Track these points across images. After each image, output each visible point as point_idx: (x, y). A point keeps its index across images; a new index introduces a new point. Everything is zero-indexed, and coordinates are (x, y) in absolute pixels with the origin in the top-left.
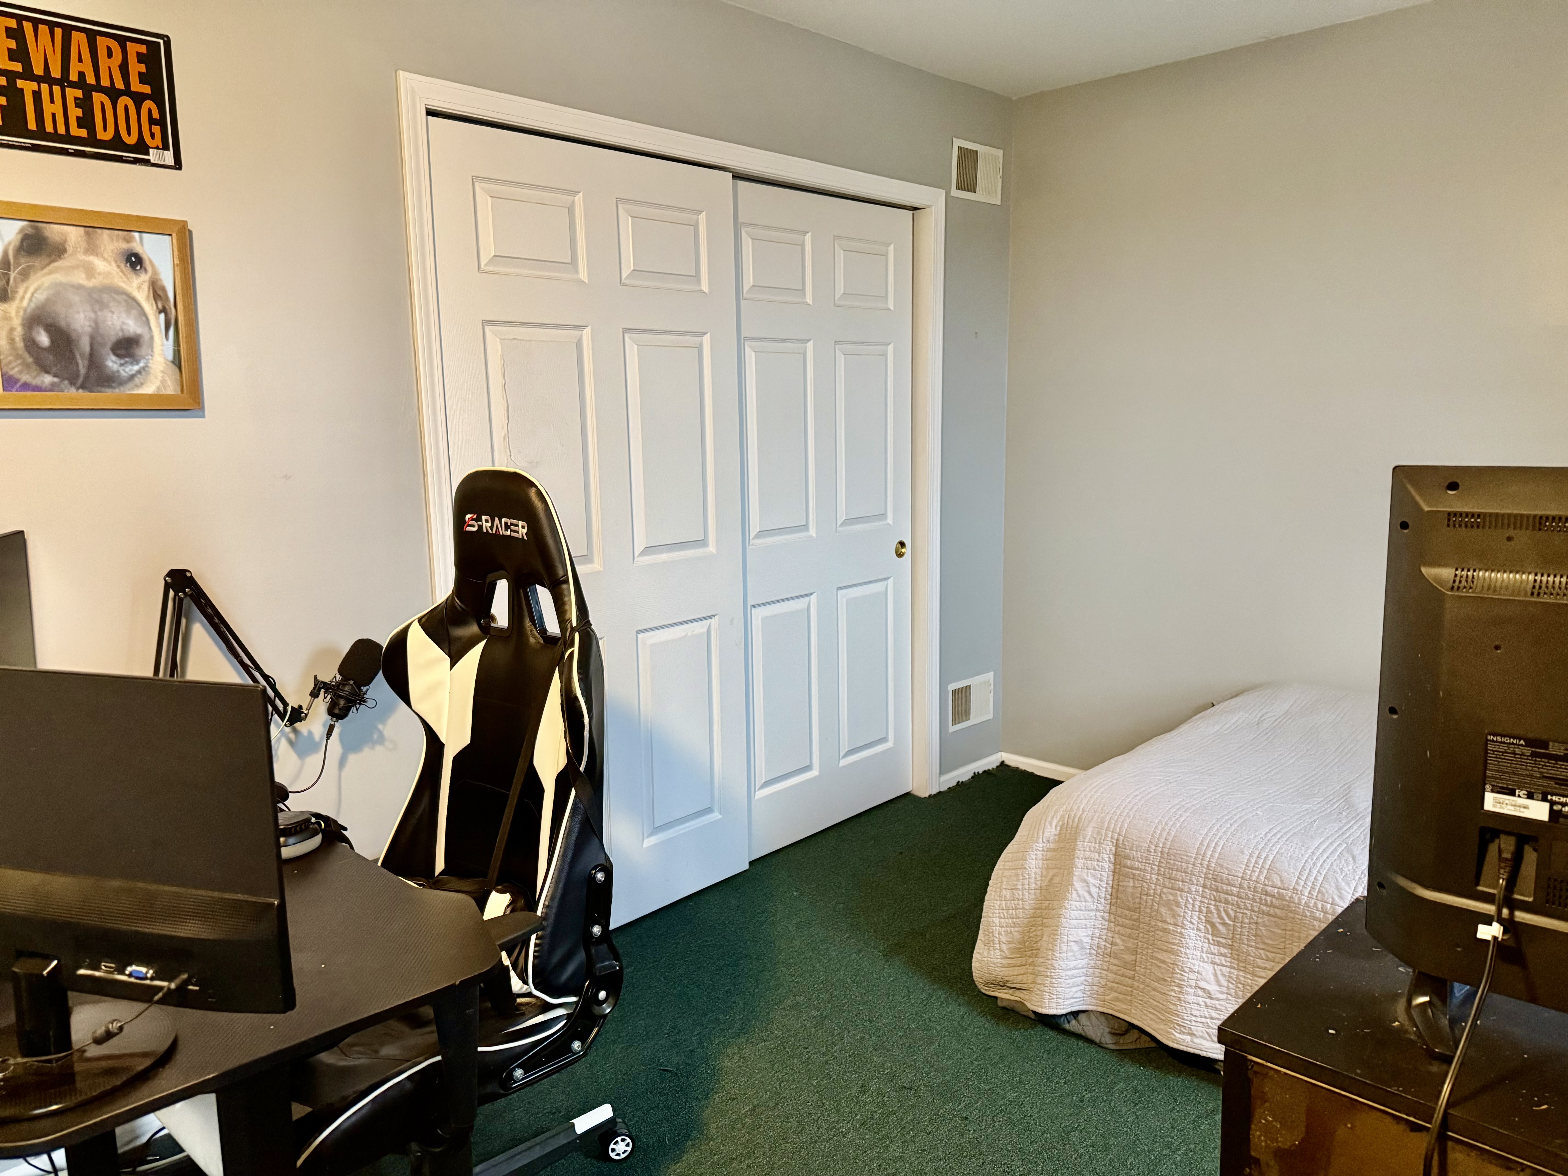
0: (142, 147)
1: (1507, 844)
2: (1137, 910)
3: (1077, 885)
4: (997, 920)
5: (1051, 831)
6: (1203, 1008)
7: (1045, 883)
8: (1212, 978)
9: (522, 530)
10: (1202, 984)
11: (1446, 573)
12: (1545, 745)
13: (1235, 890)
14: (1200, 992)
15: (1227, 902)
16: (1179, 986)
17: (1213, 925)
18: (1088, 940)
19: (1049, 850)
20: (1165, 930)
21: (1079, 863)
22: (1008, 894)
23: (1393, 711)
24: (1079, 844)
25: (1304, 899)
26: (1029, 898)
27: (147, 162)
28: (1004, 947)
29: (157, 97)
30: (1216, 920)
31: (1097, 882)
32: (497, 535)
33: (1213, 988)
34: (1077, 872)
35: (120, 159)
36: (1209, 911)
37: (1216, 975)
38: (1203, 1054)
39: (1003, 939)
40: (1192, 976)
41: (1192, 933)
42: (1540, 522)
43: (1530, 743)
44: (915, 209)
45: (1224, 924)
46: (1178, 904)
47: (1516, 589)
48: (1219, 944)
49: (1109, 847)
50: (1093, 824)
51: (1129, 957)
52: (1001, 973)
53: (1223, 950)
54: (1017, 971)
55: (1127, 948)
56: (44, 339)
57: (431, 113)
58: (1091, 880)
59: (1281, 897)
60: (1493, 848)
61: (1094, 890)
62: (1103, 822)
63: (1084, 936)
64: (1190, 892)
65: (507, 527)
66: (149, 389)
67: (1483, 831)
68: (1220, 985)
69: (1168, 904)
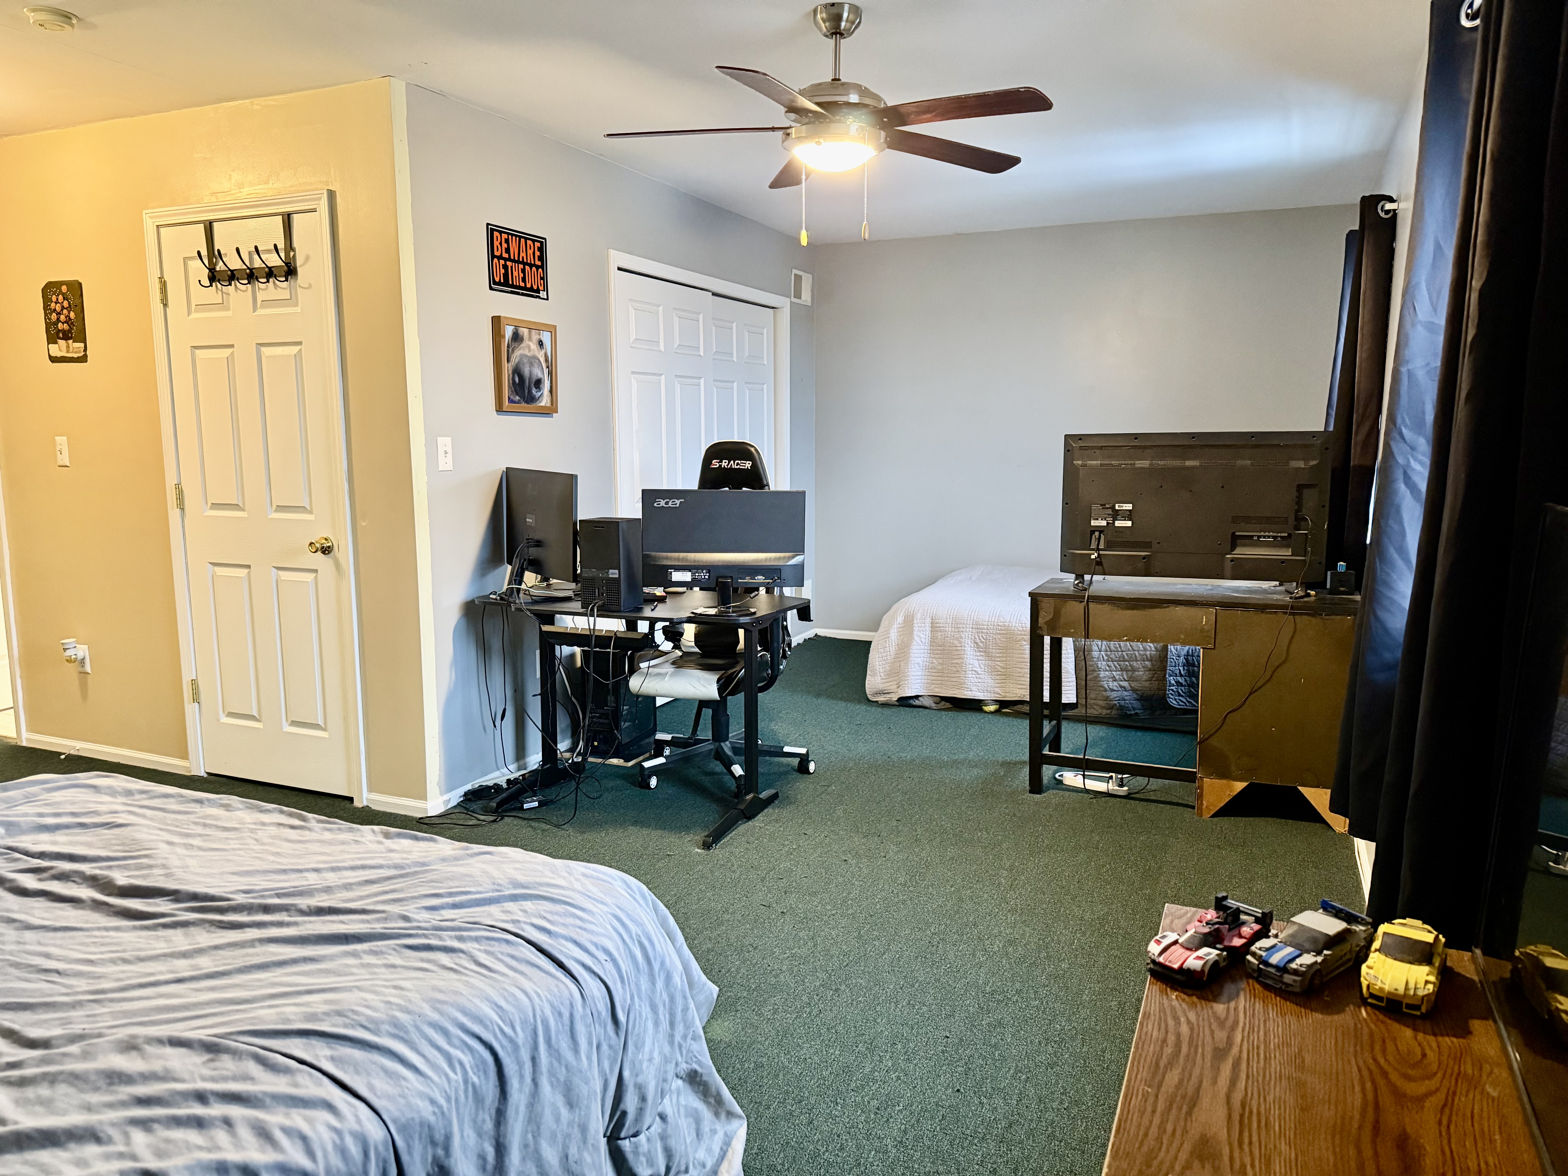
0: (538, 291)
1: (1097, 534)
2: (943, 645)
3: (916, 638)
4: (877, 663)
5: (900, 619)
6: (975, 679)
7: (900, 642)
8: (978, 666)
9: (748, 465)
10: (974, 669)
11: (1080, 462)
12: (1105, 505)
13: (985, 627)
14: (974, 672)
15: (982, 633)
16: (965, 671)
17: (977, 643)
18: (921, 662)
19: (900, 628)
20: (957, 650)
21: (916, 629)
22: (882, 650)
23: (1067, 504)
24: (915, 621)
25: (1014, 625)
26: (892, 650)
27: (539, 297)
28: (882, 674)
29: (542, 267)
30: (978, 641)
31: (924, 636)
32: (731, 468)
33: (979, 670)
34: (915, 633)
35: (523, 294)
36: (975, 638)
37: (979, 665)
38: (977, 698)
39: (881, 671)
40: (971, 666)
41: (969, 649)
42: (1101, 448)
43: (1101, 505)
44: (773, 308)
45: (982, 642)
46: (961, 638)
47: (1096, 465)
48: (980, 651)
49: (928, 620)
50: (920, 612)
51: (940, 667)
52: (881, 687)
53: (982, 654)
54: (888, 684)
55: (939, 663)
56: (517, 380)
57: (619, 269)
58: (922, 635)
59: (1005, 626)
60: (1094, 536)
61: (923, 640)
62: (924, 610)
63: (919, 660)
64: (966, 632)
65: (738, 464)
66: (543, 404)
67: (1091, 531)
68: (981, 668)
69: (957, 639)
